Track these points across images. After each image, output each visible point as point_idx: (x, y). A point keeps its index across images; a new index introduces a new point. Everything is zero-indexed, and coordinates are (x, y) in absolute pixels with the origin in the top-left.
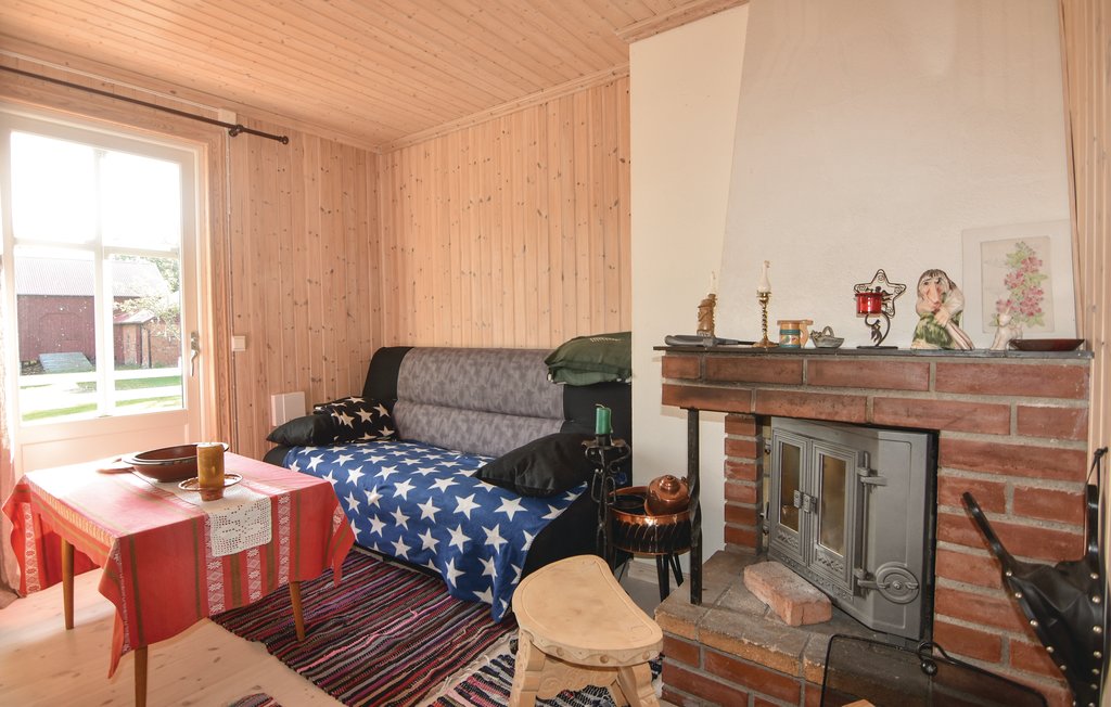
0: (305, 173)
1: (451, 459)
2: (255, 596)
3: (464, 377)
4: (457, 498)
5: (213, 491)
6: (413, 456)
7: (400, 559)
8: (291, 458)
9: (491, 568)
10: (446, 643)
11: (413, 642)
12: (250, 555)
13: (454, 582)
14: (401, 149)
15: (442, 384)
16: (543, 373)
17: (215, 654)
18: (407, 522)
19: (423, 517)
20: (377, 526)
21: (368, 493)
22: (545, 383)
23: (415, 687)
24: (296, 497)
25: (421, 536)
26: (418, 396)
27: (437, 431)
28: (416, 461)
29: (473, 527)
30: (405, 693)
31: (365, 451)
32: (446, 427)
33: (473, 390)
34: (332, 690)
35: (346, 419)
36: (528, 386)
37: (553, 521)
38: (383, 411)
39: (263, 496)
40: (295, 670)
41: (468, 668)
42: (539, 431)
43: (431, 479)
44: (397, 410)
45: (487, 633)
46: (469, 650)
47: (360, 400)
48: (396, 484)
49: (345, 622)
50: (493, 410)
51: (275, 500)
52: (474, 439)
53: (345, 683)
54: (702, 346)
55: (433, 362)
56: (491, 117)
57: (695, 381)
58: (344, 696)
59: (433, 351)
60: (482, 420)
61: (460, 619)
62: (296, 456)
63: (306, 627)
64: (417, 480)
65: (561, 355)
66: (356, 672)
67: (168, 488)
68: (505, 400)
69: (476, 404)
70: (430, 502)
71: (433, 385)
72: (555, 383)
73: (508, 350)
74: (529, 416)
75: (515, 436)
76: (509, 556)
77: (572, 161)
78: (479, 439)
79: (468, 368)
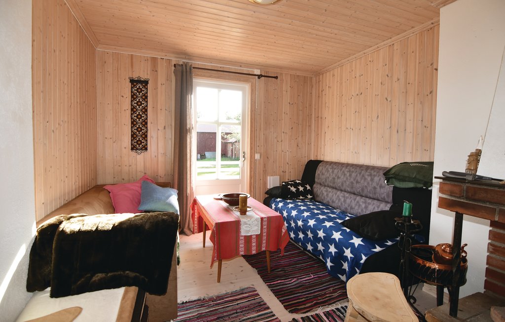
0: (284, 89)
1: (333, 213)
2: (254, 252)
3: (344, 177)
4: (333, 232)
5: (243, 212)
6: (318, 209)
7: (309, 251)
8: (273, 202)
9: (346, 266)
10: (323, 292)
11: (310, 287)
12: (253, 237)
13: (329, 268)
14: (323, 74)
15: (334, 179)
16: (383, 179)
17: (242, 269)
18: (312, 237)
19: (319, 236)
20: (301, 236)
21: (298, 221)
22: (383, 184)
23: (307, 305)
24: (269, 219)
25: (318, 244)
26: (324, 183)
27: (331, 199)
28: (319, 212)
29: (339, 245)
30: (303, 307)
31: (299, 204)
32: (334, 198)
33: (348, 183)
34: (277, 295)
35: (293, 189)
36: (374, 184)
37: (377, 253)
38: (308, 187)
39: (259, 217)
40: (266, 283)
41: (330, 306)
42: (378, 207)
43: (323, 221)
44: (315, 187)
45: (341, 295)
46: (332, 299)
47: (300, 182)
48: (309, 220)
49: (285, 271)
50: (357, 193)
51: (262, 219)
52: (346, 206)
53: (281, 294)
54: (465, 179)
55: (331, 168)
56: (364, 55)
57: (459, 197)
58: (281, 299)
59: (331, 163)
60: (351, 198)
61: (330, 284)
62: (274, 201)
63: (271, 268)
64: (318, 220)
65: (393, 171)
66: (286, 292)
67: (231, 208)
68: (363, 190)
69: (349, 189)
70: (322, 230)
71: (330, 179)
72: (388, 185)
73: (366, 166)
74: (374, 199)
75: (366, 207)
76: (354, 263)
77: (406, 72)
78: (349, 206)
79: (346, 173)
